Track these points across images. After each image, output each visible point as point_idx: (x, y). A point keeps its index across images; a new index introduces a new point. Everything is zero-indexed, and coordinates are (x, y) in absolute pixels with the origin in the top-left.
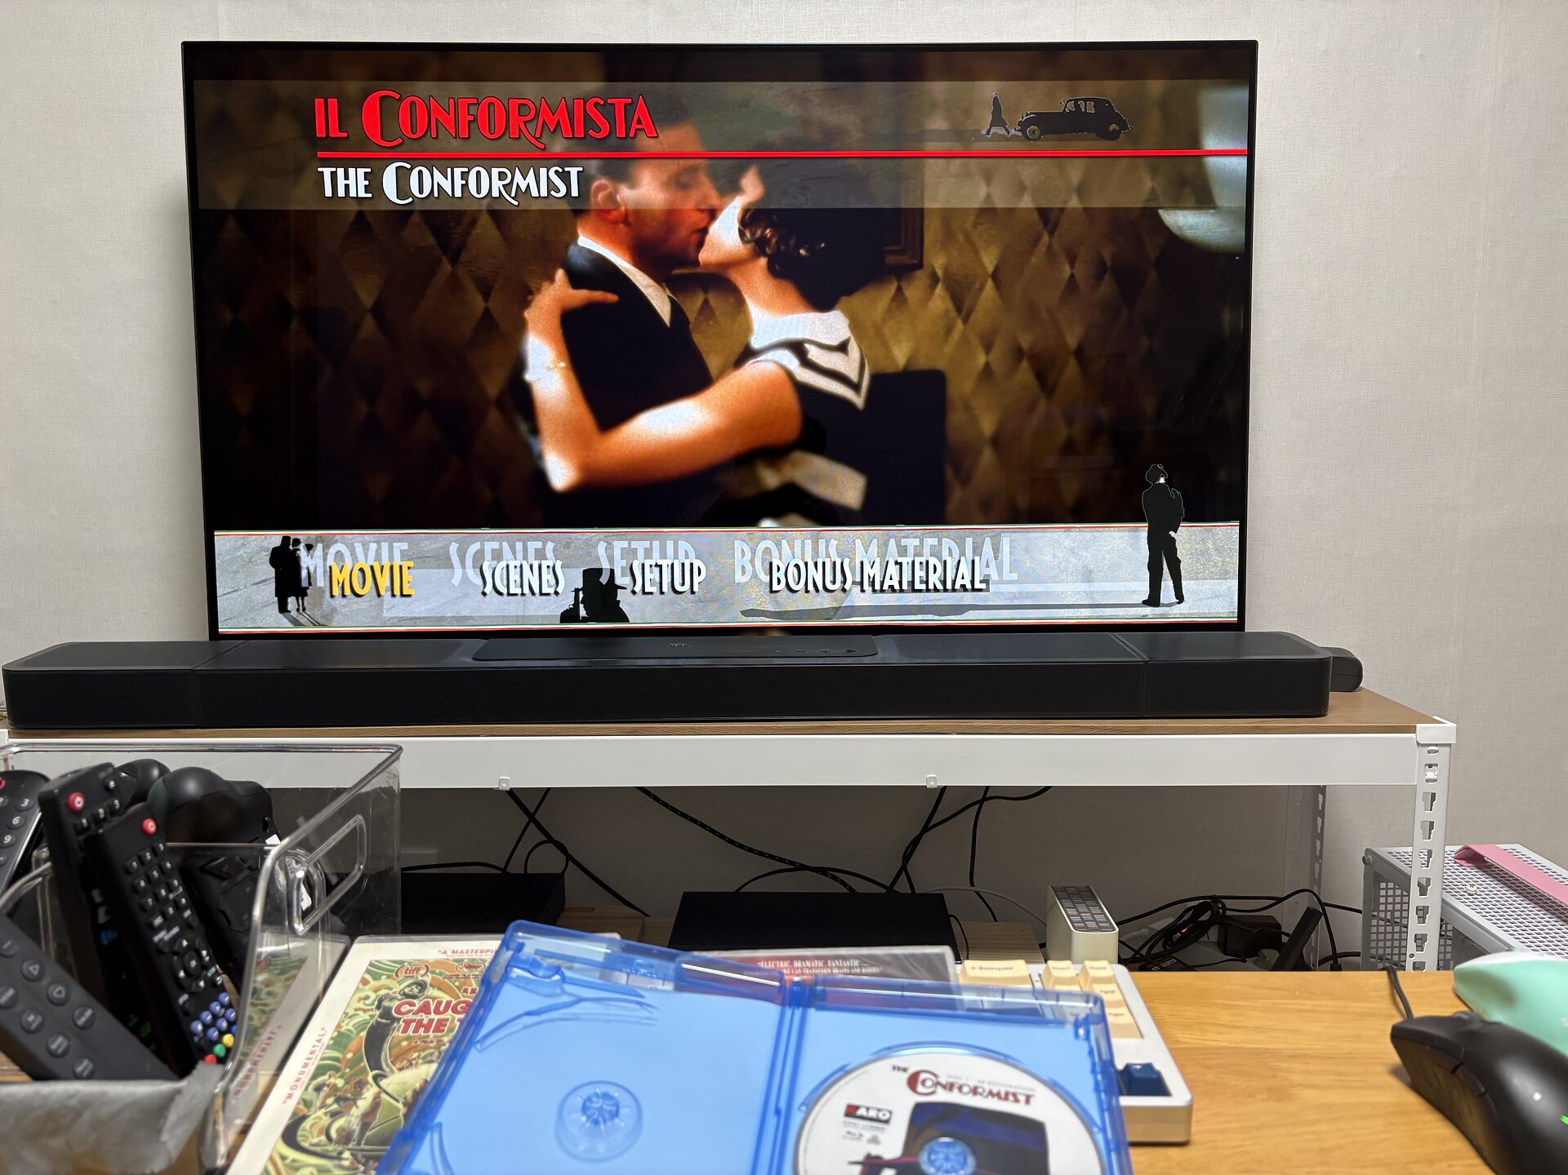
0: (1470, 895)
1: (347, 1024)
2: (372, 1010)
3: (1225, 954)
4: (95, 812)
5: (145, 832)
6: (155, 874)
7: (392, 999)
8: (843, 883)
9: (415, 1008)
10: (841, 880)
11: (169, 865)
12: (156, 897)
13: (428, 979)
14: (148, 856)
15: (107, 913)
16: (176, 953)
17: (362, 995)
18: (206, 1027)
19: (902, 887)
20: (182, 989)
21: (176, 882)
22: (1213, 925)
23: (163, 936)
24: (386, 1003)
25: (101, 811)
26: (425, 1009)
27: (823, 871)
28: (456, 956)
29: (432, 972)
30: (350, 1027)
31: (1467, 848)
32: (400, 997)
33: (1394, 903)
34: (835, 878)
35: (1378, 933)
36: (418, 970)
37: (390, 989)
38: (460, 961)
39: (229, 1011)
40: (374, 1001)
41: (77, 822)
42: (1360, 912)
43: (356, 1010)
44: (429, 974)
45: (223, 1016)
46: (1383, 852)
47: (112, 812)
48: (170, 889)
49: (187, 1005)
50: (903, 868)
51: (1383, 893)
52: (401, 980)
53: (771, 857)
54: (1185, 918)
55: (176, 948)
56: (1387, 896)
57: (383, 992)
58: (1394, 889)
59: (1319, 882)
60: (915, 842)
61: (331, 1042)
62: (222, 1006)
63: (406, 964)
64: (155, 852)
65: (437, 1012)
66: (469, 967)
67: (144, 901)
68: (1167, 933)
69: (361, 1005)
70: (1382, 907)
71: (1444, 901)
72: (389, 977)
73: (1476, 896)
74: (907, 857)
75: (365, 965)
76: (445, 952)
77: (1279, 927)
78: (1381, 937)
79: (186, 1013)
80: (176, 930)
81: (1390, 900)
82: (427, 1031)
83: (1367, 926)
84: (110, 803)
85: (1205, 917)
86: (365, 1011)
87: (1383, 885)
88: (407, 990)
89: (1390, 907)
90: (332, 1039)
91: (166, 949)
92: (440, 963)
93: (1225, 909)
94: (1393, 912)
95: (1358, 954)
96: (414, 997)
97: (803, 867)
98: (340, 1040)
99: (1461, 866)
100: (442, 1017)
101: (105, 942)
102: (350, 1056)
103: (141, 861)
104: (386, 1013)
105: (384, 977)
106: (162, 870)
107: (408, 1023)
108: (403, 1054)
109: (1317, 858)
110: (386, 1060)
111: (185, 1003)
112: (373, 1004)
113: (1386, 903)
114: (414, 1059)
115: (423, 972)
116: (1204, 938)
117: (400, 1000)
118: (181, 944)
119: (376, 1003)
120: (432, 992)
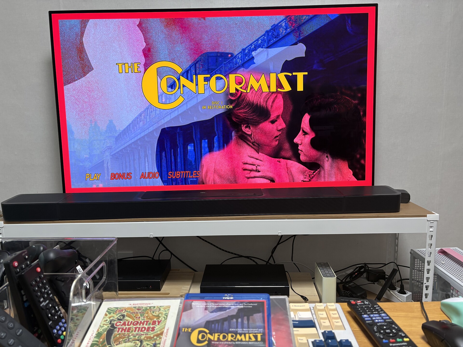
0: (443, 264)
1: (101, 329)
2: (108, 324)
3: (368, 281)
4: (21, 266)
5: (37, 272)
6: (41, 285)
7: (114, 321)
8: (254, 261)
9: (121, 324)
10: (253, 260)
11: (45, 281)
12: (41, 292)
13: (125, 314)
14: (38, 279)
15: (26, 297)
16: (48, 309)
17: (105, 319)
18: (58, 331)
19: (271, 262)
20: (50, 319)
21: (47, 286)
22: (365, 272)
23: (44, 304)
24: (112, 322)
25: (23, 266)
26: (124, 324)
27: (248, 257)
28: (134, 306)
29: (127, 311)
30: (101, 330)
31: (442, 249)
32: (117, 320)
33: (419, 265)
34: (251, 259)
35: (414, 274)
36: (122, 310)
37: (114, 317)
38: (135, 307)
39: (65, 324)
40: (109, 321)
41: (16, 270)
42: (409, 267)
43: (104, 324)
44: (126, 312)
45: (63, 326)
46: (416, 250)
47: (27, 266)
48: (45, 289)
49: (52, 325)
50: (272, 256)
51: (416, 262)
52: (118, 314)
53: (232, 253)
54: (356, 270)
55: (48, 307)
56: (417, 263)
57: (112, 318)
58: (419, 261)
59: (396, 259)
60: (275, 248)
61: (96, 336)
62: (63, 323)
63: (119, 309)
64: (40, 278)
65: (128, 325)
66: (138, 309)
67: (37, 294)
68: (351, 275)
69: (105, 323)
70: (416, 267)
71: (435, 266)
72: (113, 313)
73: (444, 264)
74: (273, 252)
75: (106, 309)
76: (131, 304)
77: (385, 273)
78: (416, 275)
79: (51, 327)
80: (47, 301)
81: (418, 264)
82: (125, 332)
83: (411, 272)
84: (26, 263)
85: (362, 270)
86: (106, 325)
87: (416, 260)
88: (119, 318)
89: (418, 266)
90: (96, 334)
91: (44, 308)
92: (129, 308)
93: (368, 268)
94: (419, 268)
95: (408, 279)
96: (121, 320)
97: (241, 256)
98: (99, 335)
99: (440, 255)
100: (129, 327)
101: (26, 306)
102: (101, 340)
103: (36, 281)
104: (112, 326)
105: (112, 313)
106: (43, 283)
107: (119, 329)
108: (117, 339)
109: (396, 252)
110: (112, 342)
111: (51, 324)
112: (108, 322)
113: (417, 265)
114: (121, 341)
115: (124, 311)
116: (362, 276)
117: (117, 321)
118: (49, 305)
119: (110, 322)
120: (127, 318)
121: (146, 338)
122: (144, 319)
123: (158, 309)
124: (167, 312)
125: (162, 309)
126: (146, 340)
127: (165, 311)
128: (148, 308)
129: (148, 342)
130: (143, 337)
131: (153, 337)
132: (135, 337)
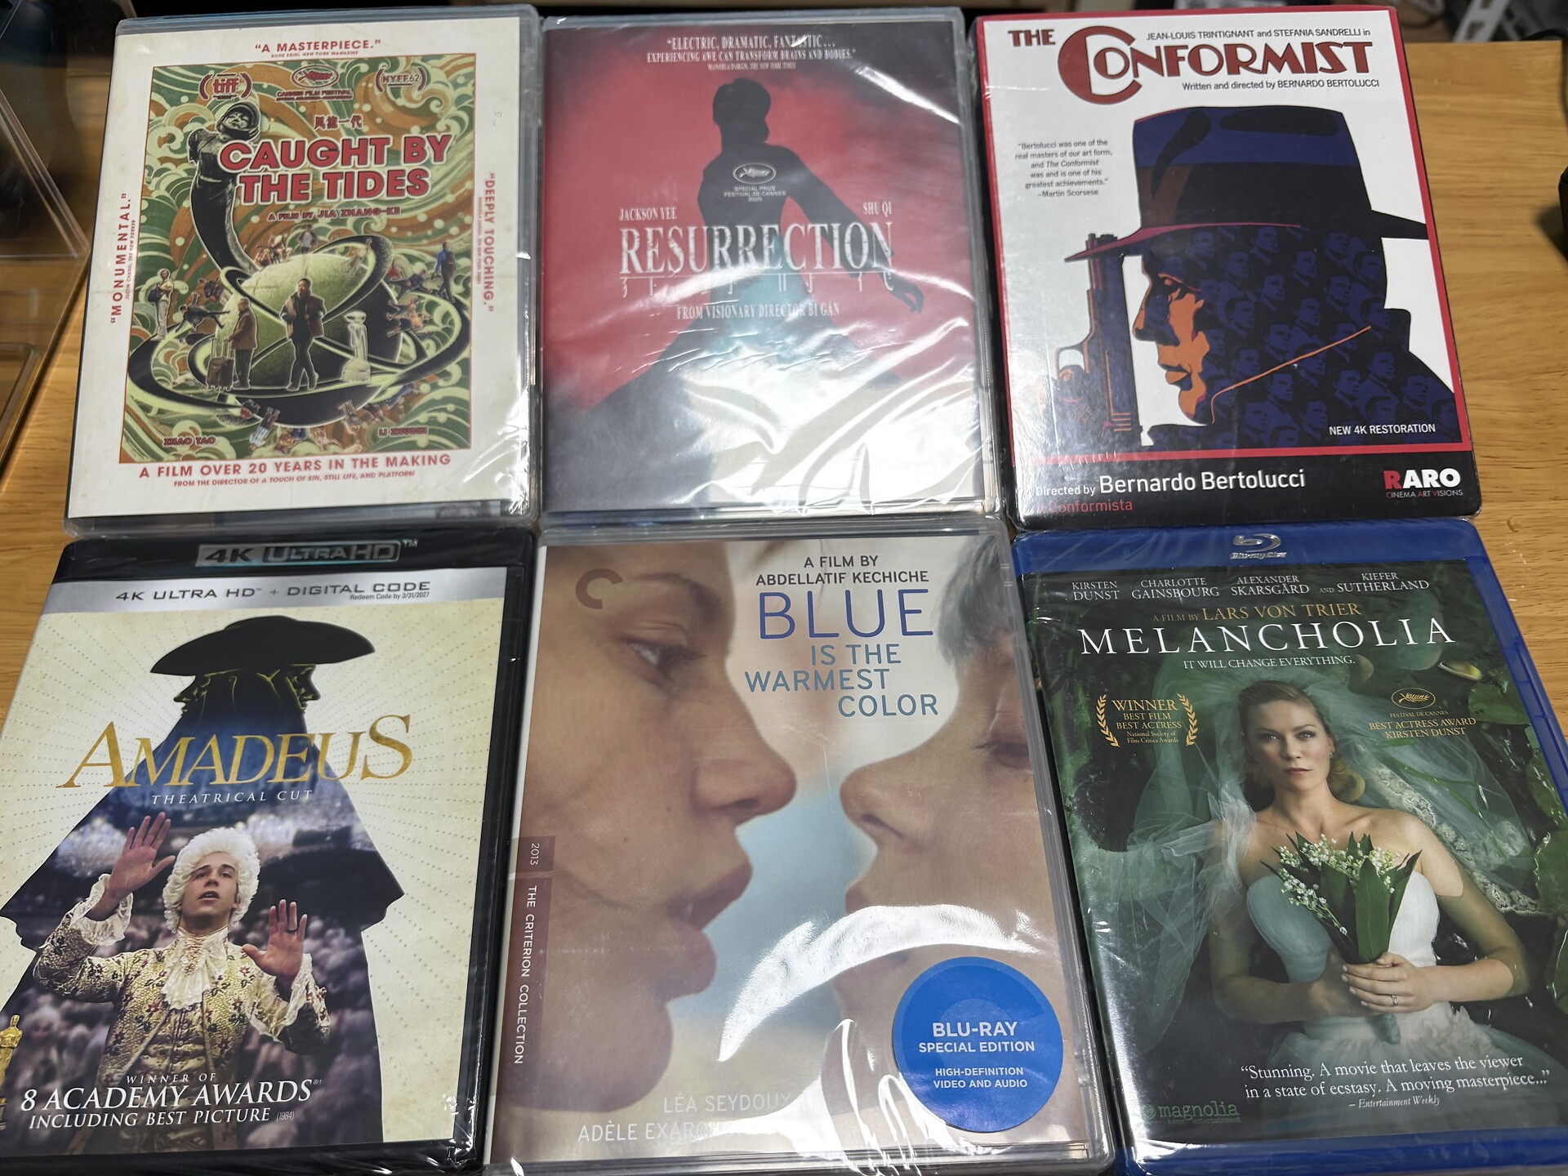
1: (157, 186)
9: (252, 156)
13: (254, 100)
17: (163, 132)
26: (265, 156)
28: (286, 56)
29: (259, 88)
30: (162, 191)
36: (234, 83)
38: (295, 65)
43: (163, 160)
52: (215, 103)
61: (144, 219)
63: (211, 72)
65: (288, 163)
69: (165, 151)
72: (192, 99)
75: (148, 80)
76: (266, 48)
82: (282, 197)
86: (177, 162)
90: (142, 212)
92: (262, 69)
98: (156, 215)
100: (296, 170)
102: (180, 241)
105: (184, 99)
107: (249, 181)
108: (258, 238)
114: (278, 246)
120: (267, 125)
121: (394, 230)
122: (360, 132)
123: (415, 73)
124: (468, 90)
125: (437, 75)
126: (399, 239)
127: (456, 86)
128: (364, 68)
129: (411, 247)
130: (378, 223)
131: (429, 223)
132: (343, 222)
